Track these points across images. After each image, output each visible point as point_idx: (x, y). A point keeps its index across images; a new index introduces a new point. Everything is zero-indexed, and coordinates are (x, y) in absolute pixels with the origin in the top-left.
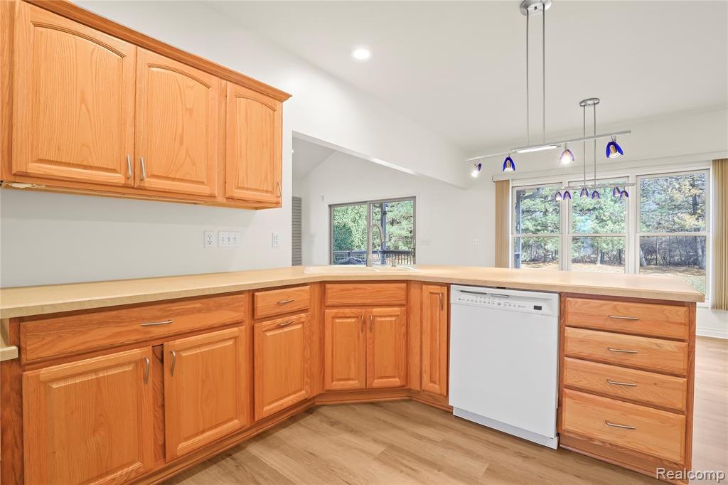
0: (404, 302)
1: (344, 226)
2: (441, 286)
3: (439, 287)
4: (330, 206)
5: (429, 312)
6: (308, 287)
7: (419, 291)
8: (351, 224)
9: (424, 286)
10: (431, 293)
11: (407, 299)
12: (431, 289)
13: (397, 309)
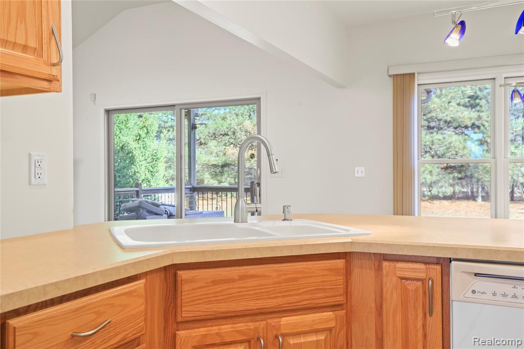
0: (341, 299)
1: (122, 148)
2: (425, 263)
3: (422, 266)
4: (108, 112)
5: (399, 317)
6: (142, 282)
7: (373, 273)
8: (133, 145)
9: (385, 264)
10: (402, 278)
11: (347, 292)
12: (403, 269)
13: (329, 314)
